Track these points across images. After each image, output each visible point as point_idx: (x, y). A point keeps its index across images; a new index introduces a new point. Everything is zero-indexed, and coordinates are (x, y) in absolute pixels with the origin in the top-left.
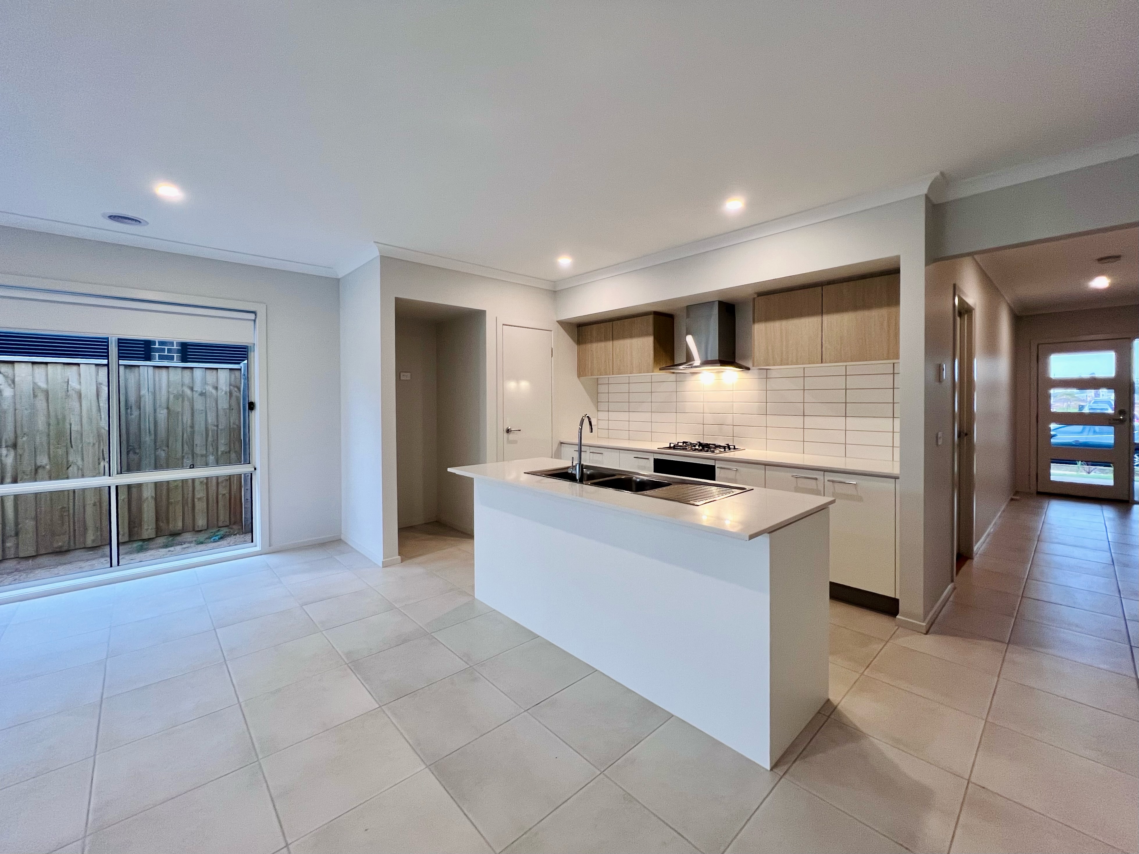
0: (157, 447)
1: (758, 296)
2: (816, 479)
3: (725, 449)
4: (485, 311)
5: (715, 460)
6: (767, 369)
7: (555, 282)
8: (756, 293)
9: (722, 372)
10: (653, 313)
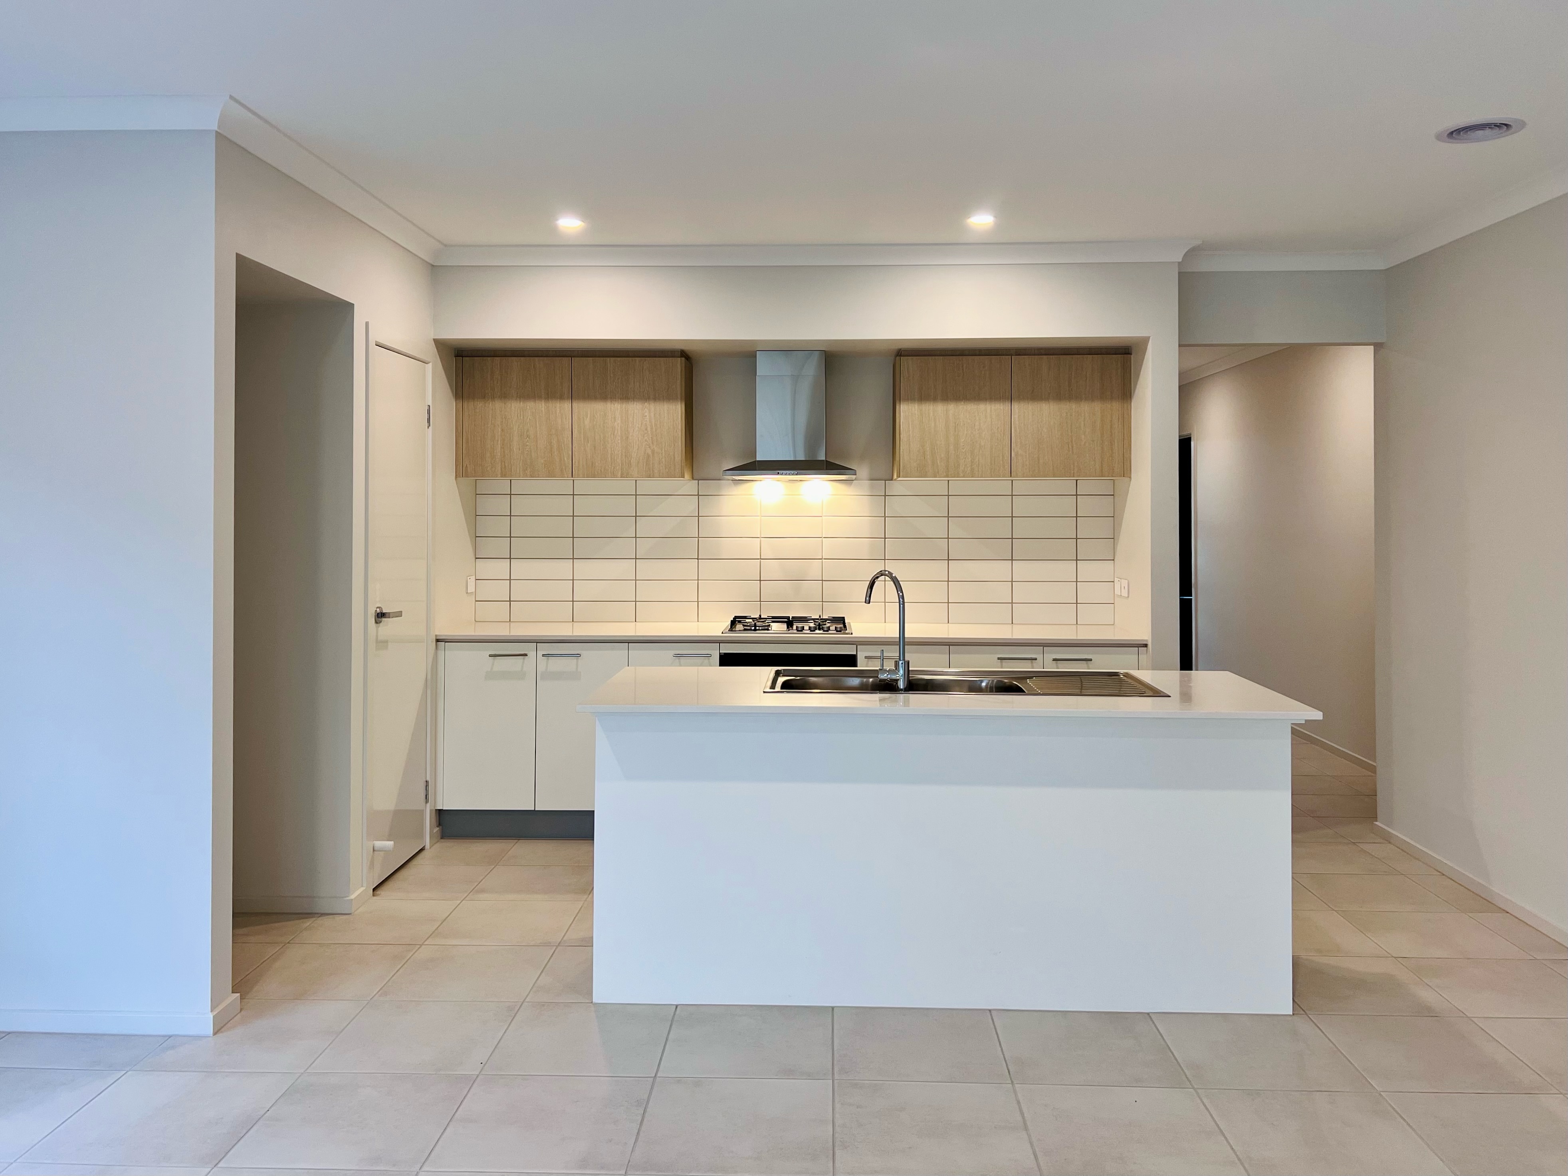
2: (1033, 659)
4: (353, 305)
5: (856, 644)
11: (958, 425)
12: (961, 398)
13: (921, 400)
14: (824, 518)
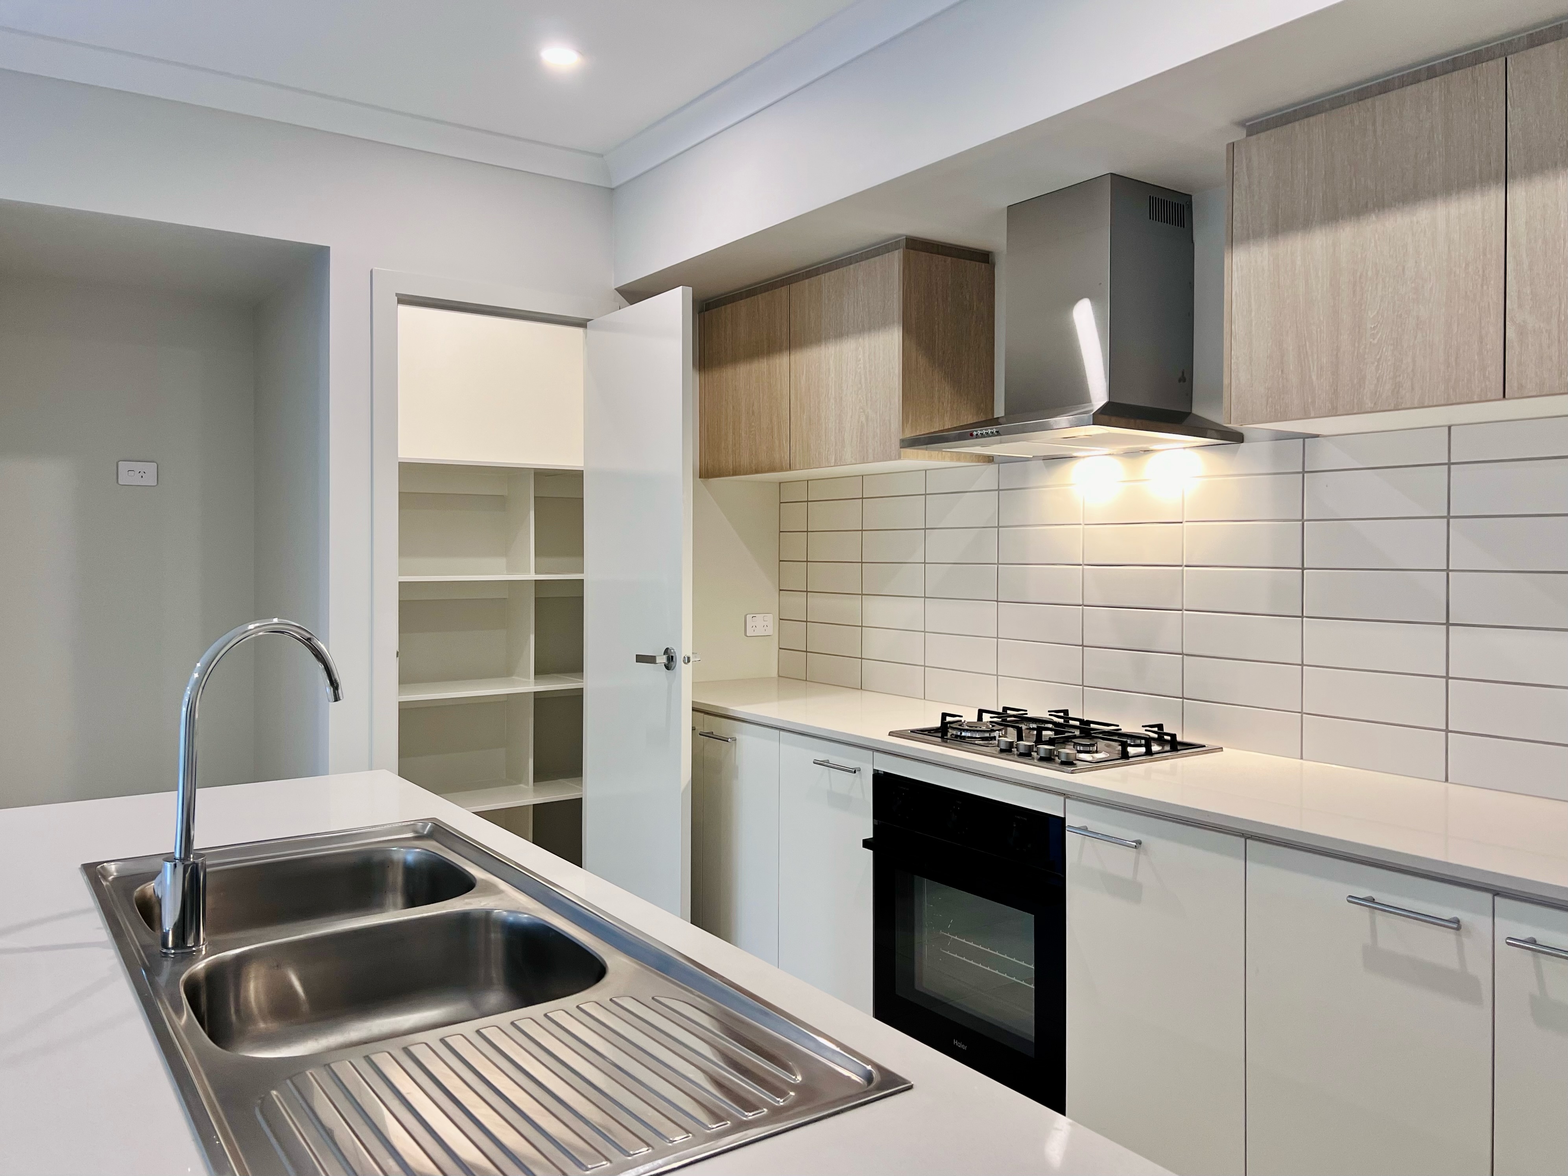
1: (1249, 134)
2: (1456, 925)
3: (1148, 746)
4: (328, 248)
5: (1066, 795)
6: (1305, 437)
7: (602, 156)
8: (1242, 124)
9: (1147, 451)
10: (904, 244)
11: (1360, 277)
12: (1370, 205)
13: (1277, 233)
14: (1186, 524)
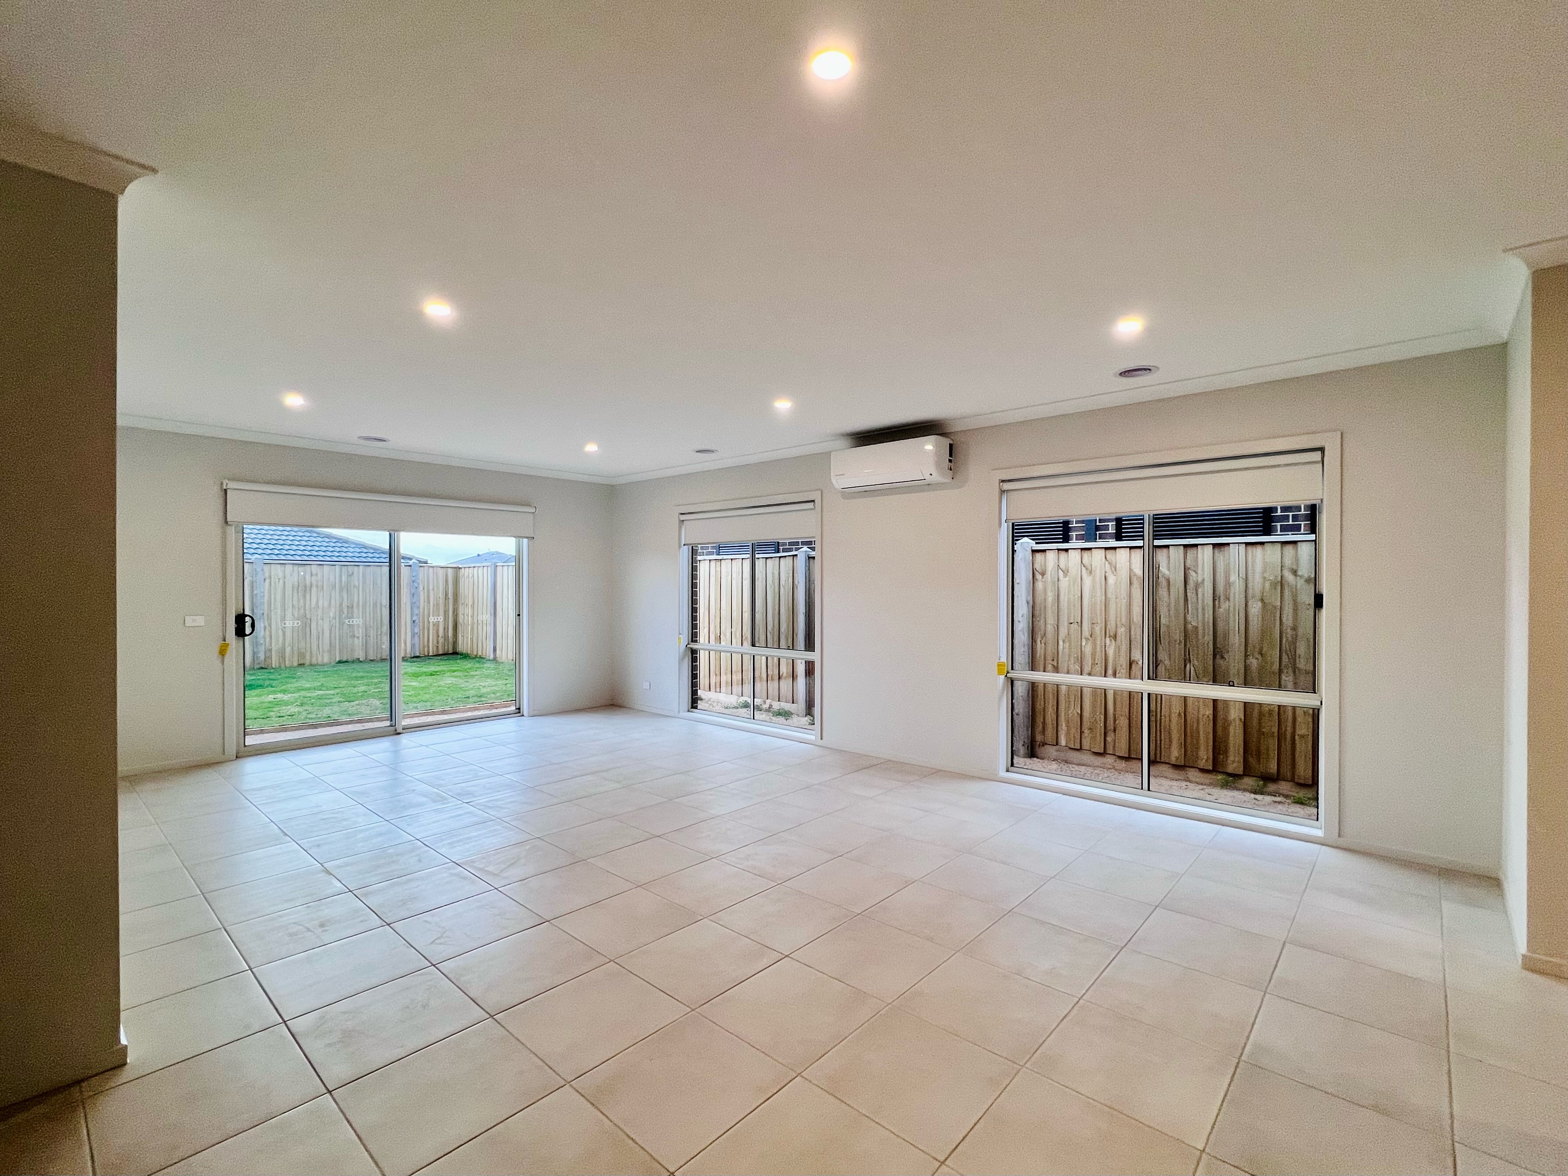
0: (1248, 653)
